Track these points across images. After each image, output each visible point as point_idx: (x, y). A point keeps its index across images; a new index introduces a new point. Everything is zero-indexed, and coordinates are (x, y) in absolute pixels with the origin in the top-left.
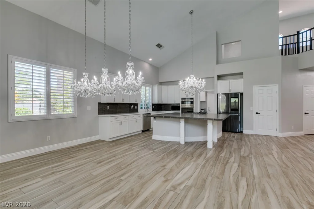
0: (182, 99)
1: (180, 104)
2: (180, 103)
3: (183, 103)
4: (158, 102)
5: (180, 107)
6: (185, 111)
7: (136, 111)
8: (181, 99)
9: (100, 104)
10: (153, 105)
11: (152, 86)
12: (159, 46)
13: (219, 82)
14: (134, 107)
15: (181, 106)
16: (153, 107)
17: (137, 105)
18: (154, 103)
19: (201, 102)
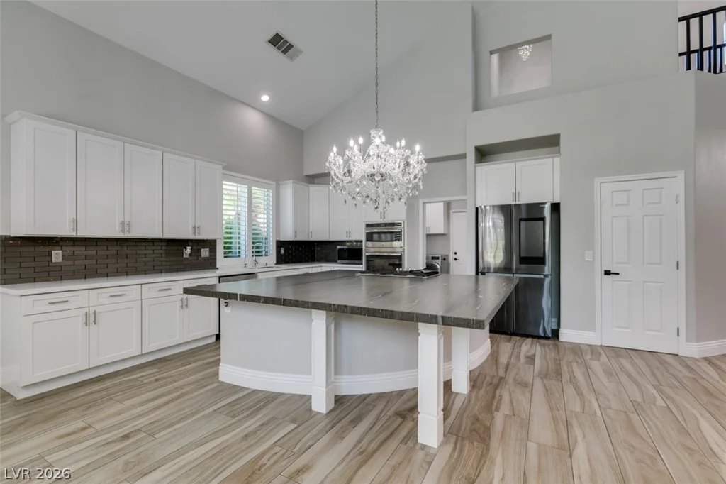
0: (368, 226)
1: (361, 241)
2: (363, 238)
3: (369, 237)
4: (296, 236)
5: (362, 249)
7: (208, 264)
8: (364, 226)
10: (280, 244)
13: (484, 169)
14: (196, 253)
15: (364, 248)
16: (282, 251)
17: (211, 244)
18: (282, 239)
19: (427, 235)
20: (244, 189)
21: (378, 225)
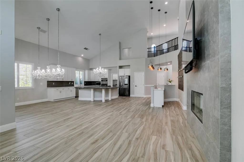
0: (102, 79)
2: (101, 81)
3: (102, 81)
4: (88, 80)
6: (103, 85)
7: (73, 85)
9: (48, 82)
10: (85, 82)
11: (85, 71)
12: (86, 49)
13: (120, 70)
14: (71, 83)
15: (101, 83)
16: (85, 83)
17: (73, 82)
18: (85, 81)
19: (113, 80)
20: (78, 72)
21: (103, 78)
